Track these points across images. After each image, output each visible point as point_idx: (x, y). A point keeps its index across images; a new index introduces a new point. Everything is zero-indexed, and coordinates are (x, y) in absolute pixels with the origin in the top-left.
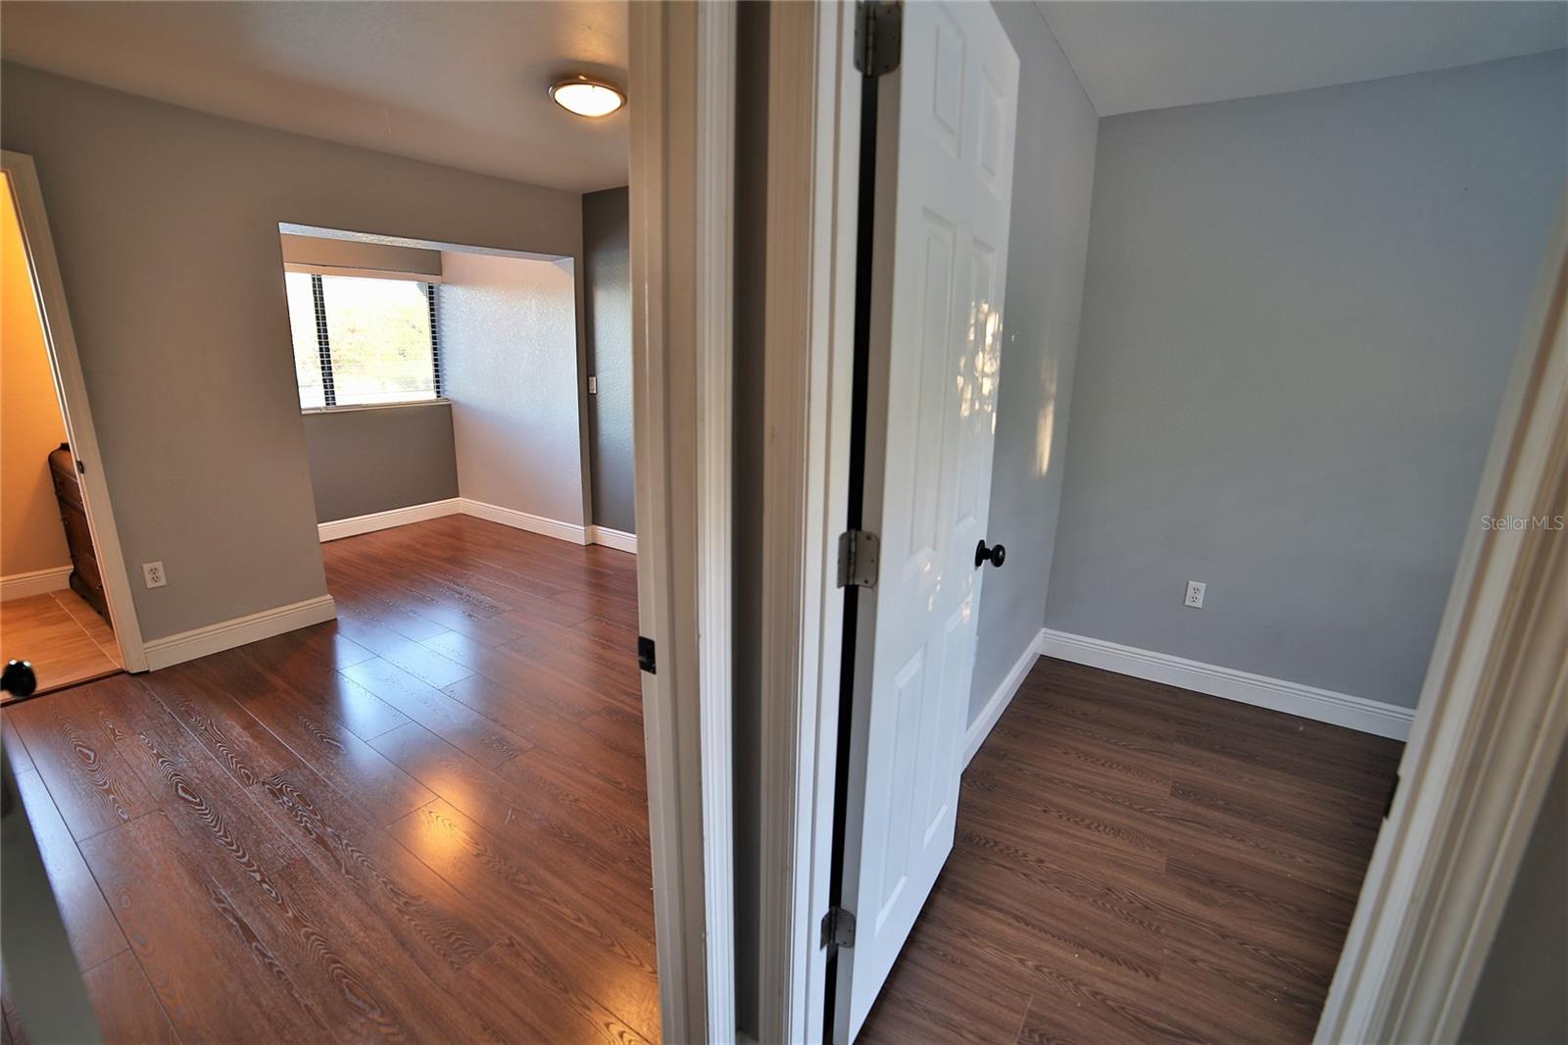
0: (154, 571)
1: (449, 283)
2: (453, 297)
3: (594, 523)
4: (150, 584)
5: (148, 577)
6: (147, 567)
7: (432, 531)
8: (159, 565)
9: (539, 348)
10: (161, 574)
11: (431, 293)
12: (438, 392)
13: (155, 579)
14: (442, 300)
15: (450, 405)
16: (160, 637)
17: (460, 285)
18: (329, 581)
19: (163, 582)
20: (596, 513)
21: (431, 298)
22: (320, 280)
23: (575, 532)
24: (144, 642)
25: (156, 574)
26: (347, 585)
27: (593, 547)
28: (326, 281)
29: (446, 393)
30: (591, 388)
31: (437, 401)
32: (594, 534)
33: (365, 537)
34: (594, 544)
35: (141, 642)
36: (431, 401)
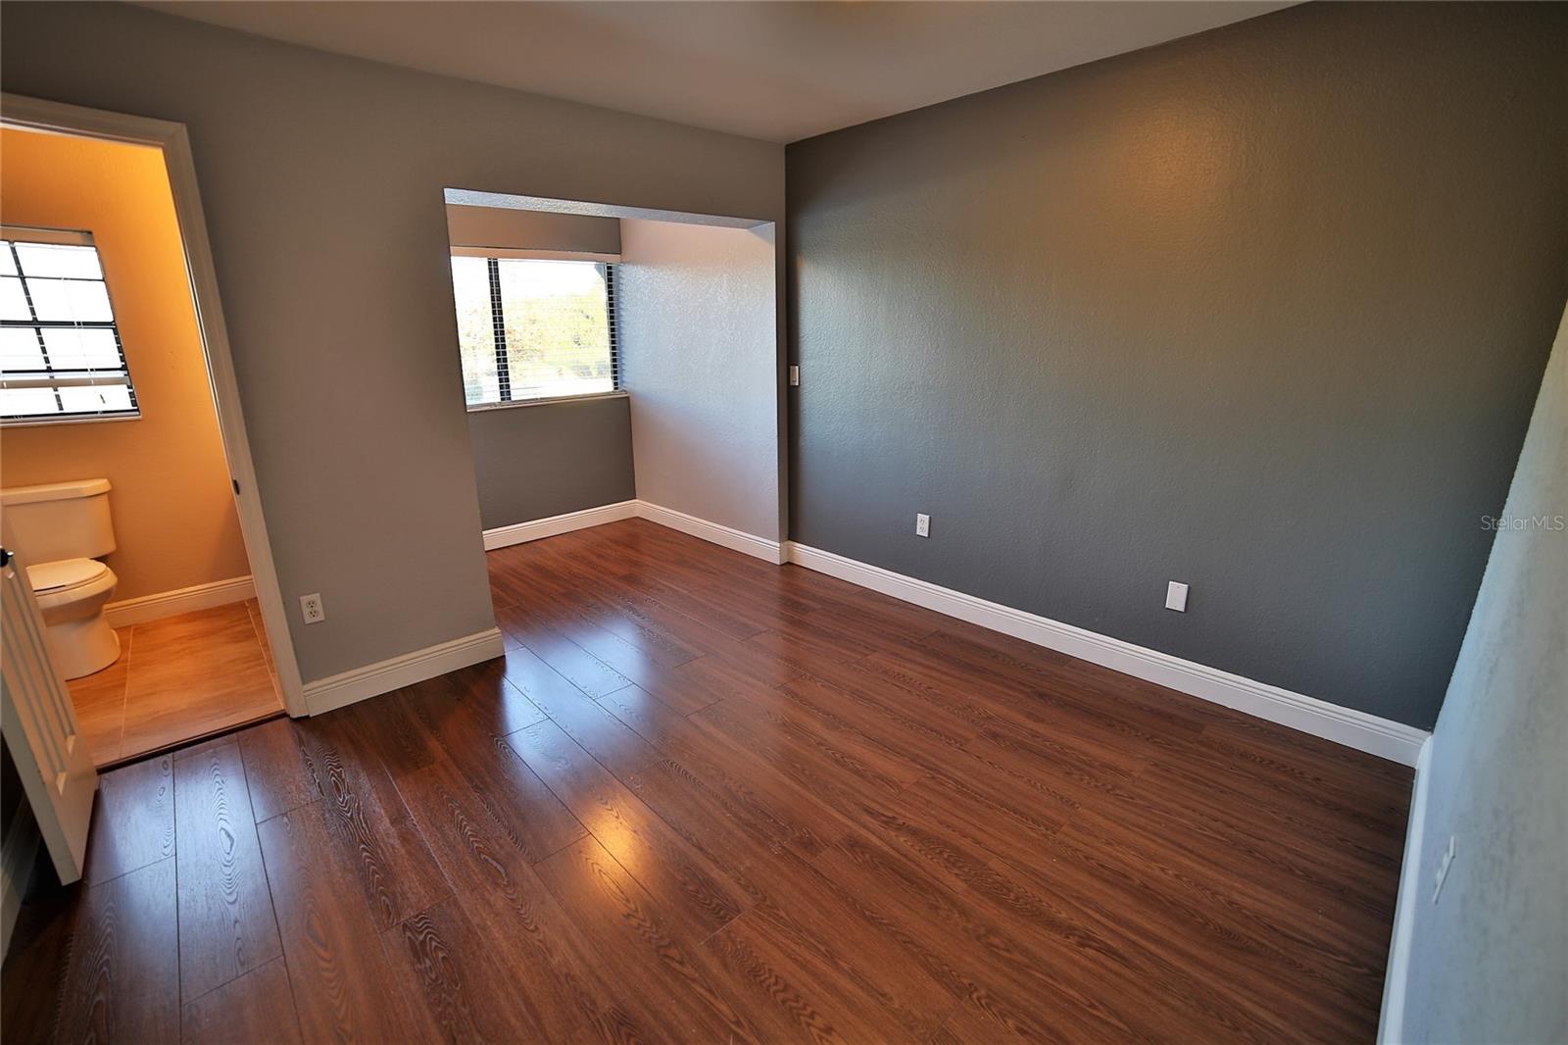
0: (311, 604)
1: (628, 263)
2: (633, 276)
3: (789, 539)
4: (308, 620)
5: (306, 610)
6: (304, 599)
7: (608, 539)
8: (316, 597)
9: (730, 332)
10: (319, 607)
11: (610, 274)
12: (616, 384)
13: (313, 614)
14: (622, 281)
15: (628, 398)
16: (319, 679)
17: (641, 264)
18: (497, 601)
19: (321, 617)
20: (793, 528)
21: (610, 280)
22: (496, 264)
23: (768, 548)
24: (304, 683)
25: (313, 607)
26: (518, 607)
27: (789, 567)
28: (503, 265)
29: (625, 384)
30: (791, 380)
31: (613, 393)
32: (790, 552)
33: (539, 544)
34: (789, 563)
35: (300, 683)
36: (608, 394)
